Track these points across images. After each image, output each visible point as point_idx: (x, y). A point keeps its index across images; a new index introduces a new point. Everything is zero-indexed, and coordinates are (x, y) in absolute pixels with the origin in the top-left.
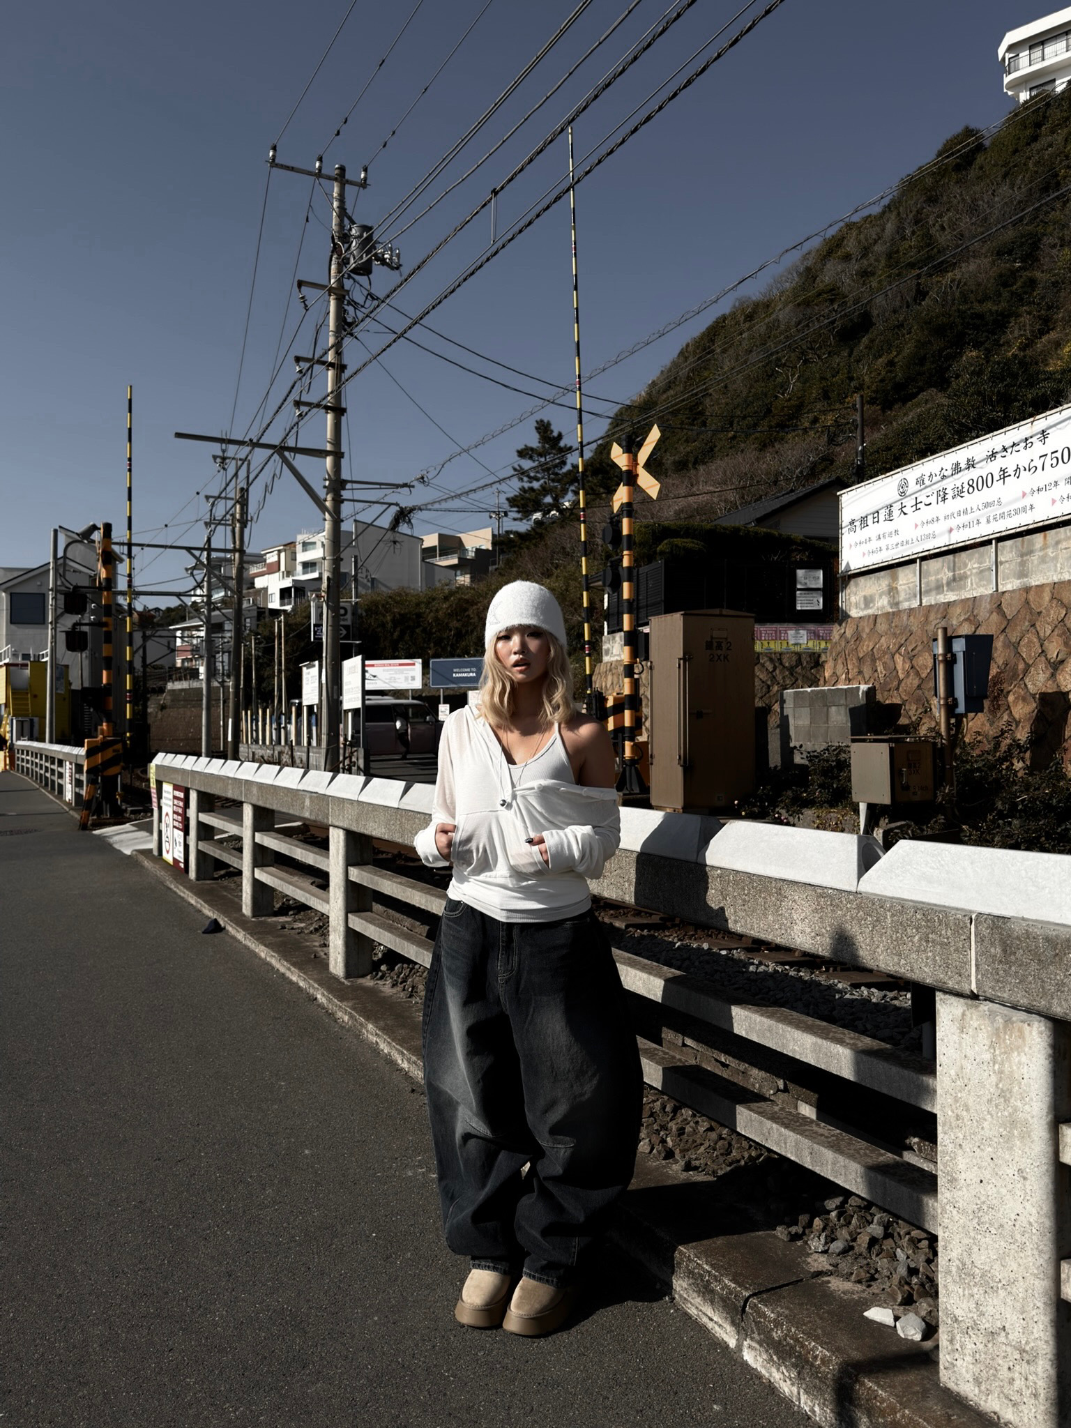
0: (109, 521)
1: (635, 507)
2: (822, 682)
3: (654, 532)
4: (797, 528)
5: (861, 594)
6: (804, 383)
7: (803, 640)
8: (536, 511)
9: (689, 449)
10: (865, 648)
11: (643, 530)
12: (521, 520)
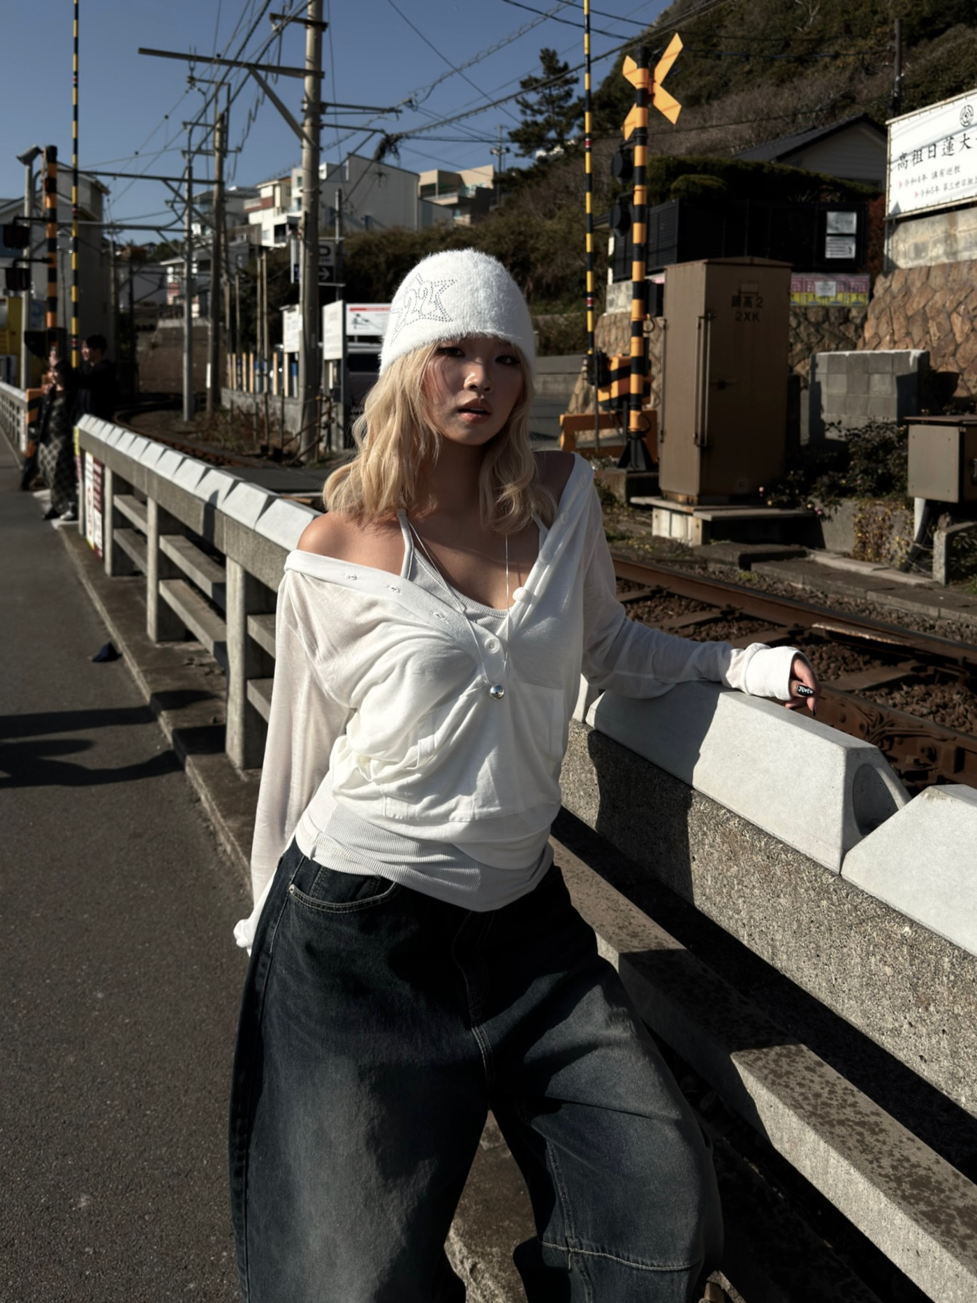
0: (54, 144)
1: (650, 131)
2: (860, 343)
3: (668, 167)
4: (825, 165)
5: (911, 241)
6: (825, 16)
7: (832, 293)
8: (538, 147)
9: (702, 83)
10: (915, 305)
11: (656, 164)
12: (523, 156)
